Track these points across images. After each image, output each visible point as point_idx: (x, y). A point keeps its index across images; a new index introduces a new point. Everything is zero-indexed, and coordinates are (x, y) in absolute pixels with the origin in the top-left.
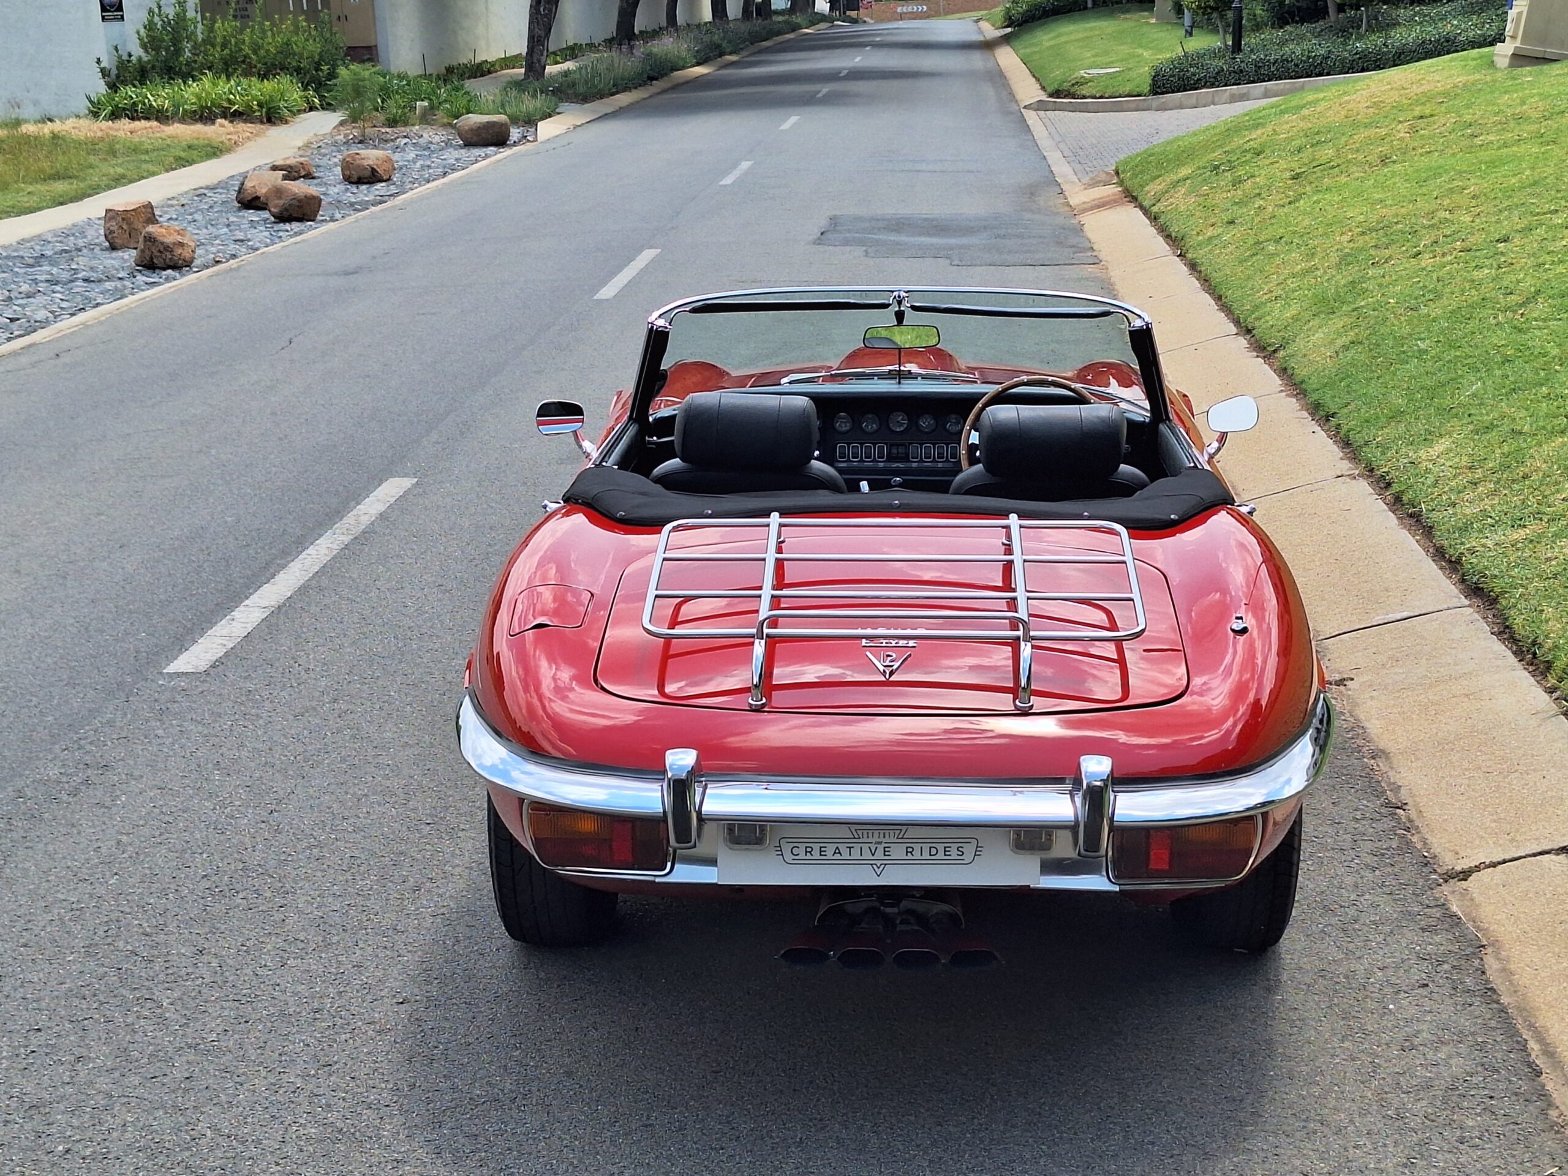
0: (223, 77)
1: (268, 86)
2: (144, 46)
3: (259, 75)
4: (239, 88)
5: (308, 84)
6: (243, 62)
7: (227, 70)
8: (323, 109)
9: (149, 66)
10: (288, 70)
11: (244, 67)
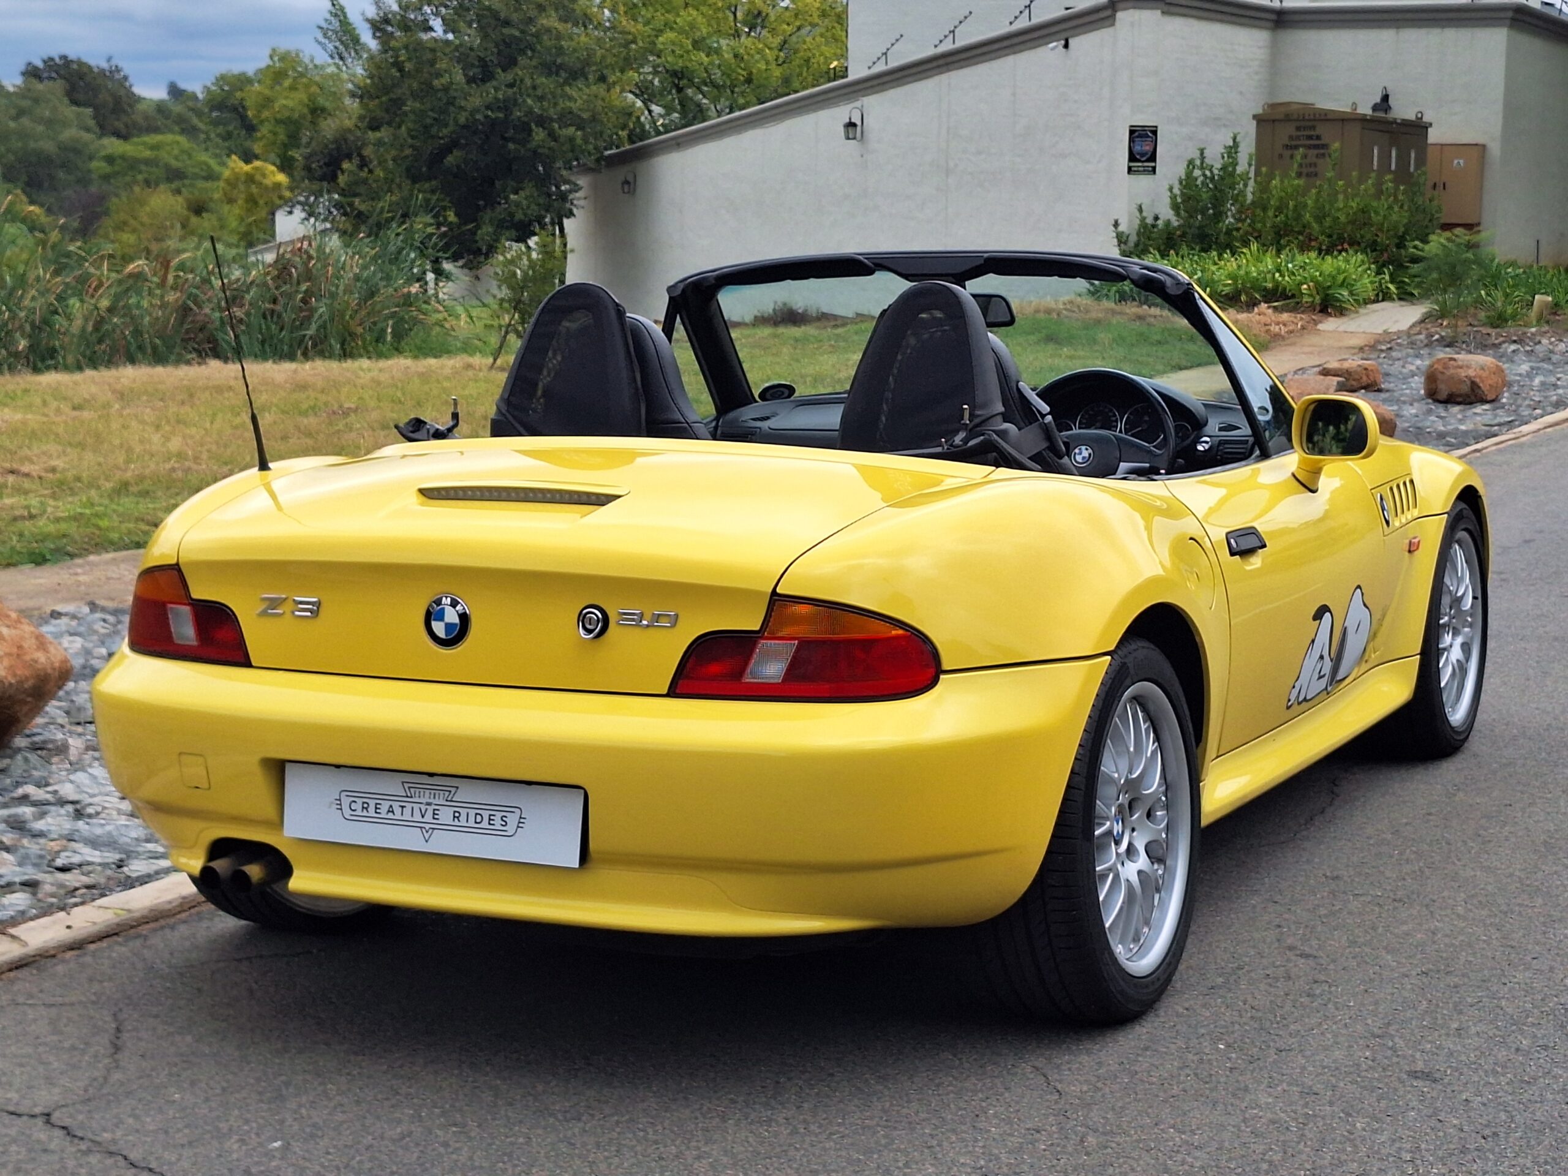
0: (1272, 251)
1: (1329, 264)
2: (1175, 207)
3: (1320, 251)
4: (1290, 265)
5: (1384, 265)
6: (1300, 233)
7: (1278, 242)
8: (1400, 299)
9: (1178, 233)
10: (1359, 244)
11: (1301, 238)
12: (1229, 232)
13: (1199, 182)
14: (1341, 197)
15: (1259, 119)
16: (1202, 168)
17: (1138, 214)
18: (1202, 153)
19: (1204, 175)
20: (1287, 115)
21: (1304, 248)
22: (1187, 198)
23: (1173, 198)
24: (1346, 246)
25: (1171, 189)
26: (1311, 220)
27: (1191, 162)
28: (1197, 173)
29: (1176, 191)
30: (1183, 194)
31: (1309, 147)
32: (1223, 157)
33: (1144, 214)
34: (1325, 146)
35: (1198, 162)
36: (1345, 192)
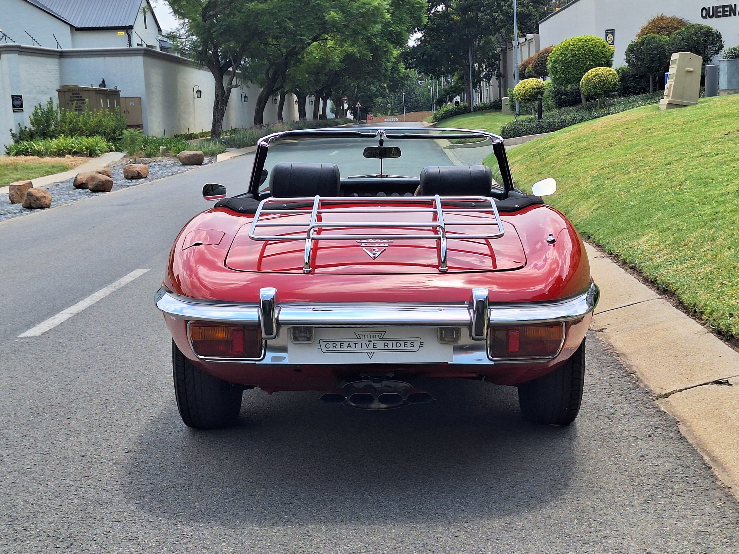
0: (70, 136)
1: (91, 140)
2: (32, 123)
3: (86, 136)
4: (77, 141)
5: (109, 140)
6: (79, 130)
8: (116, 151)
9: (35, 132)
11: (79, 132)
12: (52, 131)
13: (40, 114)
14: (92, 117)
15: (59, 91)
16: (40, 109)
17: (19, 127)
18: (39, 104)
19: (41, 112)
20: (69, 89)
21: (80, 135)
24: (96, 134)
25: (30, 117)
26: (82, 125)
27: (36, 107)
28: (39, 111)
29: (33, 119)
30: (35, 119)
31: (78, 100)
32: (47, 105)
33: (21, 126)
34: (83, 100)
35: (38, 107)
36: (93, 115)
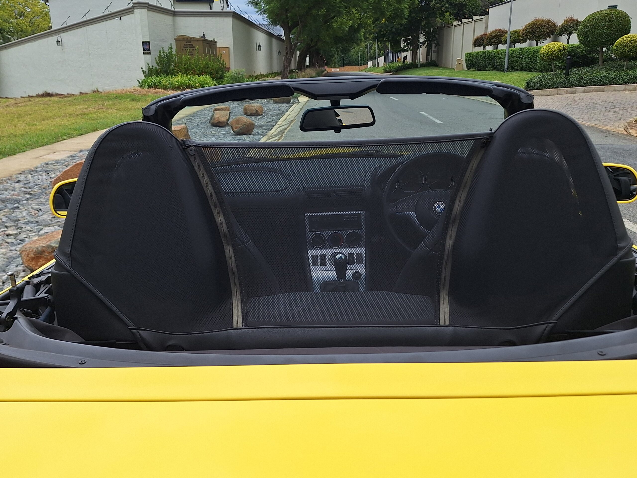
0: (186, 75)
1: (201, 78)
2: (157, 63)
3: (198, 74)
6: (192, 70)
7: (186, 73)
9: (159, 70)
10: (207, 73)
12: (172, 70)
13: (163, 57)
14: (201, 61)
15: (176, 40)
16: (163, 53)
17: (147, 65)
18: (163, 49)
19: (164, 55)
20: (183, 39)
21: (194, 74)
22: (160, 61)
23: (156, 61)
24: (204, 73)
25: (156, 58)
26: (194, 67)
27: (160, 52)
28: (162, 54)
29: (157, 59)
30: (159, 60)
31: (190, 47)
32: (169, 50)
33: (149, 65)
34: (194, 47)
35: (162, 51)
36: (201, 59)
